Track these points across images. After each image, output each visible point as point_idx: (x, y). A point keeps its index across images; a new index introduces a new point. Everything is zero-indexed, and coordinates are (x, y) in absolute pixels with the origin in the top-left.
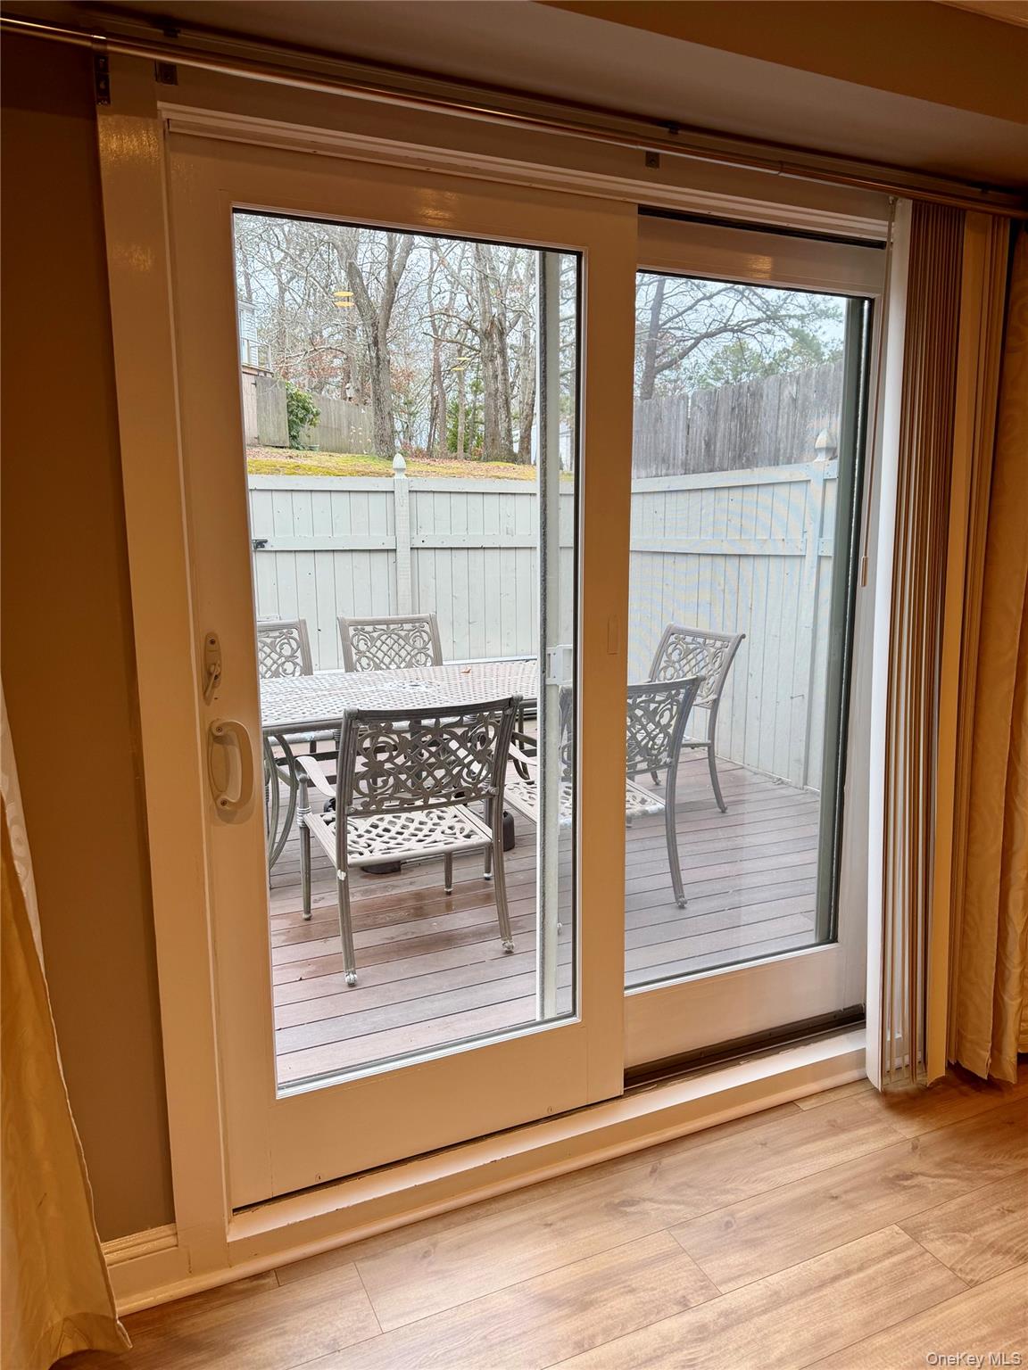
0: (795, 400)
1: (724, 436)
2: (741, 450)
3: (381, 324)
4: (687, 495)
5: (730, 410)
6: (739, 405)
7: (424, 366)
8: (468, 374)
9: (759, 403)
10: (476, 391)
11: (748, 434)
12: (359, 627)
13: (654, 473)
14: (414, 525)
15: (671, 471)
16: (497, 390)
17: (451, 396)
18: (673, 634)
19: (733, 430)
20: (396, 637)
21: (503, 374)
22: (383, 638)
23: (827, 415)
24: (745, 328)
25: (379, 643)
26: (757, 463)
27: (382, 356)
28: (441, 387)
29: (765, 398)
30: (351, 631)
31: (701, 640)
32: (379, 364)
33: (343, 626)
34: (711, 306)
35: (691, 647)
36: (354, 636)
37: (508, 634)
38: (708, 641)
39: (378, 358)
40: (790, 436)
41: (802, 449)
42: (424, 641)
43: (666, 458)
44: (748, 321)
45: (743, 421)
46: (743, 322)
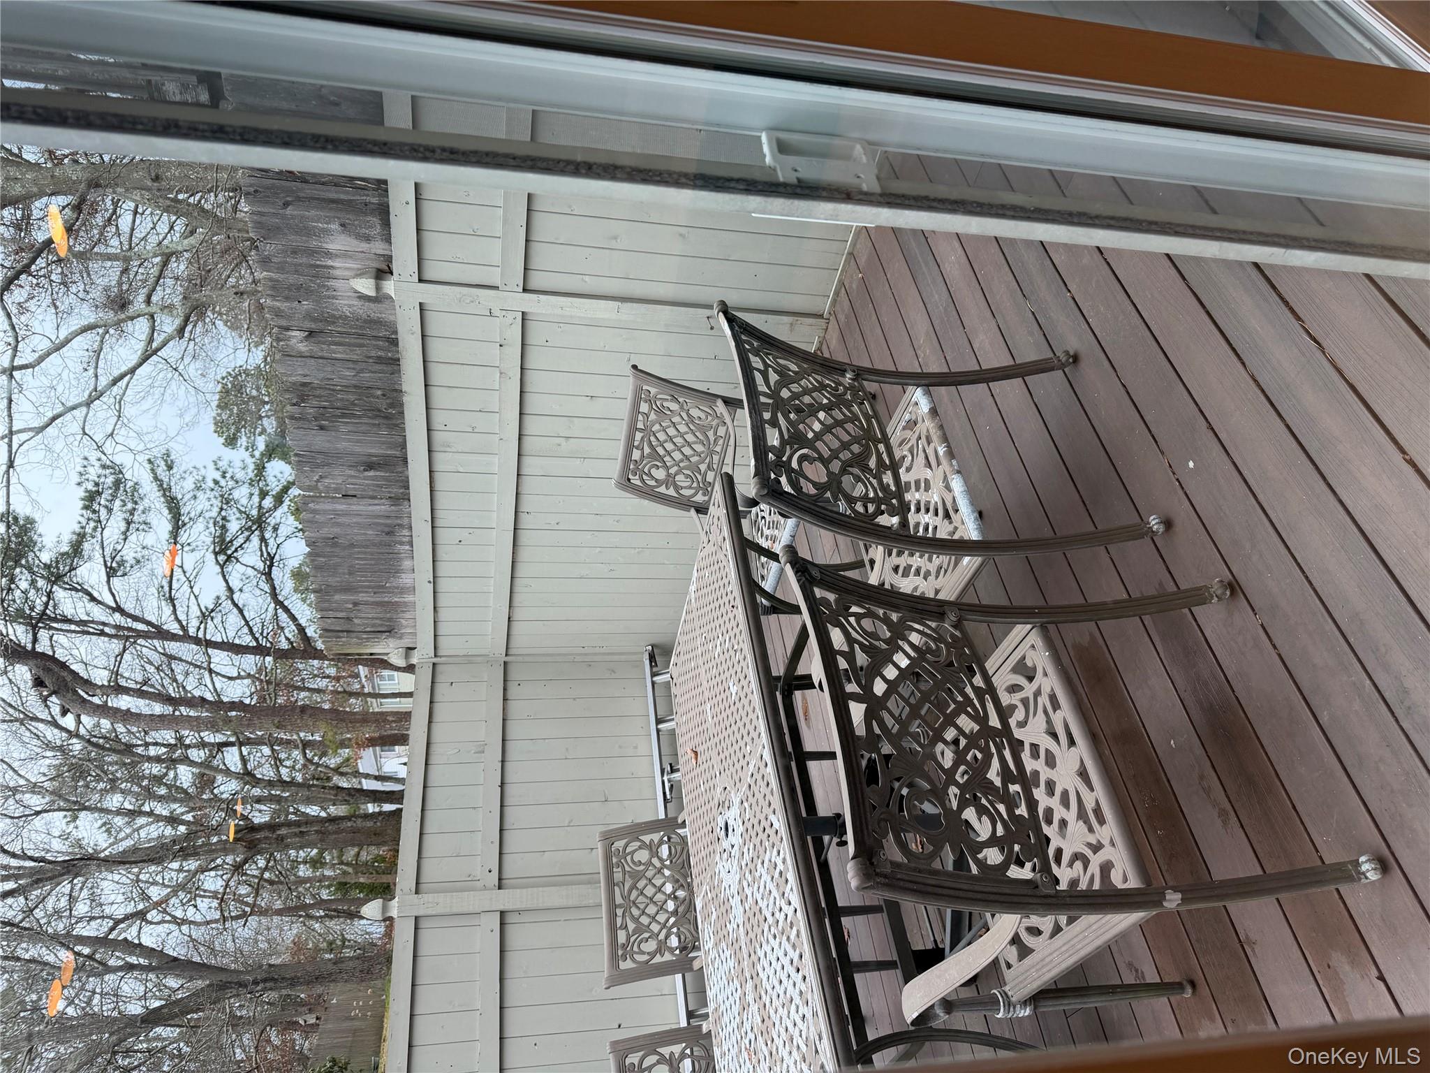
0: (311, 334)
1: (358, 441)
2: (377, 416)
3: (224, 977)
4: (439, 496)
5: (322, 432)
6: (316, 419)
7: (290, 930)
8: (301, 874)
9: (315, 388)
10: (321, 863)
11: (355, 405)
12: (620, 952)
13: (407, 547)
14: (466, 885)
15: (406, 521)
16: (317, 832)
17: (325, 895)
18: (629, 480)
19: (350, 428)
20: (634, 893)
21: (299, 826)
22: (635, 912)
23: (331, 283)
24: (269, 554)
25: (645, 920)
26: (396, 390)
27: (264, 975)
28: (311, 906)
29: (307, 380)
30: (626, 965)
31: (638, 436)
32: (273, 979)
33: (618, 978)
34: (241, 590)
35: (647, 450)
36: (634, 960)
37: (620, 747)
38: (640, 425)
39: (265, 980)
40: (358, 341)
41: (378, 323)
42: (640, 848)
43: (387, 529)
44: (261, 550)
45: (338, 412)
46: (262, 555)
